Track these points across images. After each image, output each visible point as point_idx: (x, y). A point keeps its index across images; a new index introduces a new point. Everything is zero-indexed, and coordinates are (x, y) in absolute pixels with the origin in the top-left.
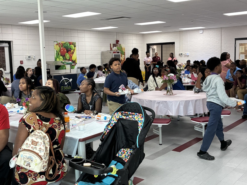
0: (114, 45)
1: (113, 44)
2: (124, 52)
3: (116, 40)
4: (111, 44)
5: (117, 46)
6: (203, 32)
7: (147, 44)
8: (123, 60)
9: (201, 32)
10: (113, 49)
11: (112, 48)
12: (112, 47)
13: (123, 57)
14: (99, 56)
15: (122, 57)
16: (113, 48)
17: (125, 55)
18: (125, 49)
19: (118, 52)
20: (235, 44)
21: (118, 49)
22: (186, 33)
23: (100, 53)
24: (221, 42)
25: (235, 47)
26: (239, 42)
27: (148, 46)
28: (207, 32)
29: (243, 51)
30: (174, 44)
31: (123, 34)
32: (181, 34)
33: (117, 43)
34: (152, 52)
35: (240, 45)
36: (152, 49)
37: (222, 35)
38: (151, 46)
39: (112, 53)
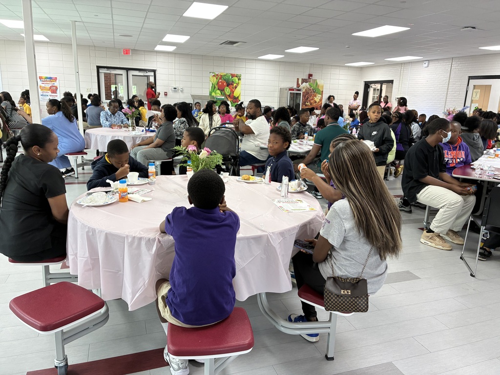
0: (304, 81)
1: (302, 79)
2: (321, 90)
3: (309, 73)
4: (298, 79)
7: (365, 82)
8: (317, 101)
10: (301, 85)
12: (300, 82)
13: (319, 97)
14: (277, 94)
15: (317, 97)
17: (322, 94)
18: (323, 86)
19: (299, 90)
20: (468, 85)
21: (311, 86)
22: (408, 67)
23: (278, 90)
24: (449, 81)
25: (467, 91)
26: (473, 82)
27: (367, 85)
28: (433, 65)
29: (477, 97)
30: (393, 83)
31: (322, 66)
32: (402, 68)
33: (309, 78)
34: (374, 94)
35: (474, 89)
36: (374, 90)
37: (452, 70)
38: (371, 85)
39: (287, 90)
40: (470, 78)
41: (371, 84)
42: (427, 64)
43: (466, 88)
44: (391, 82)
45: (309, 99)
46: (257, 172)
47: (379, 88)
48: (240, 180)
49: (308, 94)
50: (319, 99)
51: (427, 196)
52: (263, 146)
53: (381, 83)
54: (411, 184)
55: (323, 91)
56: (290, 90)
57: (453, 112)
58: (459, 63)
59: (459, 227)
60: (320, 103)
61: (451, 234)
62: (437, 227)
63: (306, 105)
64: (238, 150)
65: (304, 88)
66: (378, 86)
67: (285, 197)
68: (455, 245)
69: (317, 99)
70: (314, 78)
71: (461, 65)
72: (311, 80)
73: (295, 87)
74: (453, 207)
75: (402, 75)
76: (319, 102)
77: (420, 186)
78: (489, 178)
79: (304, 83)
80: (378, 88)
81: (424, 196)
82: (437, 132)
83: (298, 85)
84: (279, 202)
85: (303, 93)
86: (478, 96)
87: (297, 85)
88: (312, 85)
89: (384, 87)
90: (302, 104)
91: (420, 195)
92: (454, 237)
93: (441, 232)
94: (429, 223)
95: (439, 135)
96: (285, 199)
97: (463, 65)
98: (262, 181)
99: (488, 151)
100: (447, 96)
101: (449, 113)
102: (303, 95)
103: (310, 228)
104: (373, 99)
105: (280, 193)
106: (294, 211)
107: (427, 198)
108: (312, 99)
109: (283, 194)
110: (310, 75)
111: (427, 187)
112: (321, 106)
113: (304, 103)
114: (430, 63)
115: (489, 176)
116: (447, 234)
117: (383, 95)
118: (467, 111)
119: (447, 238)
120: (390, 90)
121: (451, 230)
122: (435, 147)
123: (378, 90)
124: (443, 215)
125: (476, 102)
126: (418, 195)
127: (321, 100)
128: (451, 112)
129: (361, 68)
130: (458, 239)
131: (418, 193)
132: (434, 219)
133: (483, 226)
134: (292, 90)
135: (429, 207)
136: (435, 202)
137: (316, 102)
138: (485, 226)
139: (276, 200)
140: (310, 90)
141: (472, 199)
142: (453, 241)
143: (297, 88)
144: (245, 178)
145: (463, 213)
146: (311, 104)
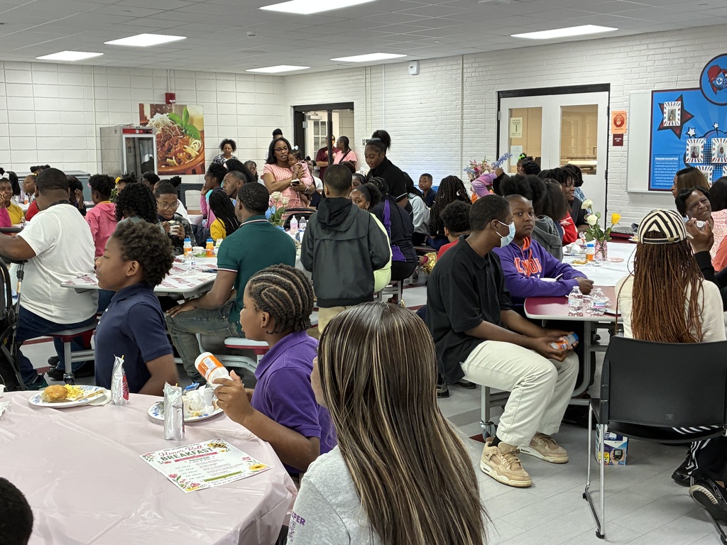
0: (156, 109)
1: (152, 105)
2: (199, 129)
3: (165, 92)
4: (142, 106)
5: (171, 110)
6: (418, 69)
7: (294, 107)
8: (193, 155)
9: (414, 71)
10: (151, 120)
11: (149, 118)
12: (147, 112)
13: (197, 146)
14: (94, 142)
15: (192, 145)
16: (152, 117)
17: (202, 139)
18: (202, 120)
19: (148, 131)
20: (499, 110)
21: (174, 122)
22: (379, 75)
23: (95, 132)
24: (462, 102)
25: (499, 122)
26: (507, 103)
27: (300, 115)
28: (427, 70)
29: (519, 133)
30: (352, 109)
31: (197, 74)
32: (368, 76)
33: (168, 103)
34: (316, 133)
35: (511, 116)
36: (316, 123)
37: (464, 81)
38: (309, 114)
39: (120, 131)
40: (502, 95)
41: (307, 111)
42: (415, 68)
43: (495, 115)
44: (350, 106)
45: (173, 151)
46: (73, 350)
47: (325, 119)
48: (41, 403)
49: (169, 141)
50: (197, 148)
51: (483, 365)
52: (82, 284)
53: (329, 108)
54: (447, 341)
55: (203, 132)
56: (125, 131)
57: (482, 167)
58: (476, 65)
59: (554, 426)
60: (200, 158)
61: (540, 444)
62: (509, 431)
63: (167, 165)
64: (10, 301)
65: (157, 125)
66: (323, 116)
67: (178, 440)
68: (552, 466)
69: (192, 149)
70: (178, 101)
71: (480, 69)
72: (173, 107)
73: (136, 123)
74: (536, 384)
75: (369, 92)
76: (197, 156)
77: (466, 345)
78: (598, 315)
79: (157, 114)
80: (323, 120)
81: (477, 366)
82: (488, 225)
83: (143, 120)
84: (165, 460)
85: (158, 136)
86: (520, 130)
87: (141, 119)
88: (177, 119)
89: (336, 116)
90: (158, 162)
91: (469, 365)
92: (547, 448)
93: (520, 441)
94: (492, 425)
95: (493, 233)
96: (179, 445)
97: (484, 69)
98: (104, 398)
99: (571, 248)
100: (462, 133)
101: (476, 169)
102: (158, 142)
103: (262, 525)
104: (316, 143)
105: (160, 428)
106: (211, 484)
107: (485, 368)
108: (181, 151)
109: (171, 433)
110: (170, 97)
111: (480, 346)
112: (203, 166)
113: (163, 161)
114: (422, 66)
115: (596, 310)
116: (532, 444)
117: (337, 134)
118: (504, 167)
119: (533, 452)
120: (349, 122)
121: (539, 435)
122: (486, 257)
123: (323, 123)
124: (520, 403)
125: (518, 142)
126: (465, 366)
127: (201, 151)
128: (479, 168)
129: (282, 78)
130: (555, 451)
131: (464, 360)
132: (503, 415)
133: (604, 424)
134: (132, 131)
135: (488, 389)
136: (502, 377)
137: (189, 156)
138: (608, 424)
139: (157, 456)
140: (174, 129)
141: (573, 363)
142: (547, 458)
143: (141, 127)
144: (55, 396)
145: (557, 393)
146: (179, 161)
